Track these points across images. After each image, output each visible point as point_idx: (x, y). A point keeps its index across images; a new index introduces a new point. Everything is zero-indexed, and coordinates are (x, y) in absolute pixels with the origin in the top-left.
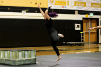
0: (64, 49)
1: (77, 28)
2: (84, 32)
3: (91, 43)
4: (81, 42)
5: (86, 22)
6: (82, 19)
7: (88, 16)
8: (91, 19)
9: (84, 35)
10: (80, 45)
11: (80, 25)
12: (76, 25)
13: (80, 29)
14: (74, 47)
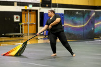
0: (3, 40)
1: (16, 19)
2: (23, 23)
3: (30, 34)
4: (20, 34)
5: (25, 14)
6: (21, 11)
7: (28, 8)
8: (30, 11)
9: (23, 26)
10: (19, 36)
11: (19, 16)
12: (15, 16)
13: (19, 20)
14: (13, 39)
